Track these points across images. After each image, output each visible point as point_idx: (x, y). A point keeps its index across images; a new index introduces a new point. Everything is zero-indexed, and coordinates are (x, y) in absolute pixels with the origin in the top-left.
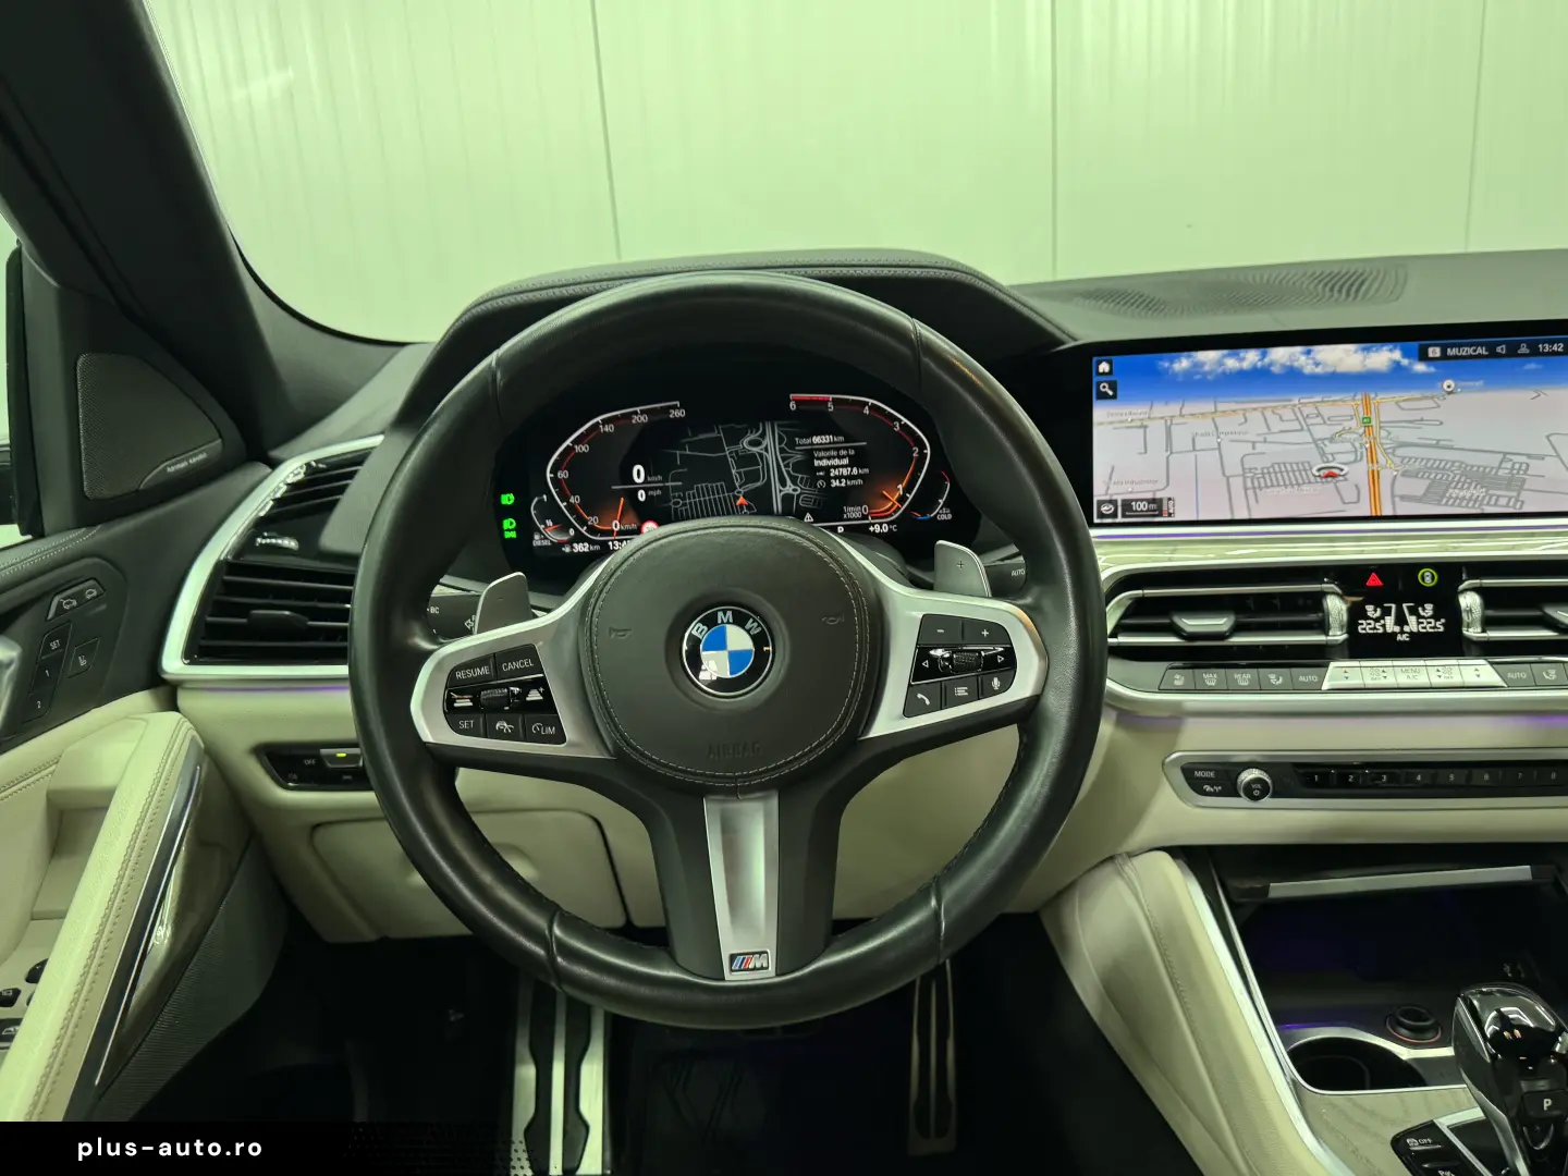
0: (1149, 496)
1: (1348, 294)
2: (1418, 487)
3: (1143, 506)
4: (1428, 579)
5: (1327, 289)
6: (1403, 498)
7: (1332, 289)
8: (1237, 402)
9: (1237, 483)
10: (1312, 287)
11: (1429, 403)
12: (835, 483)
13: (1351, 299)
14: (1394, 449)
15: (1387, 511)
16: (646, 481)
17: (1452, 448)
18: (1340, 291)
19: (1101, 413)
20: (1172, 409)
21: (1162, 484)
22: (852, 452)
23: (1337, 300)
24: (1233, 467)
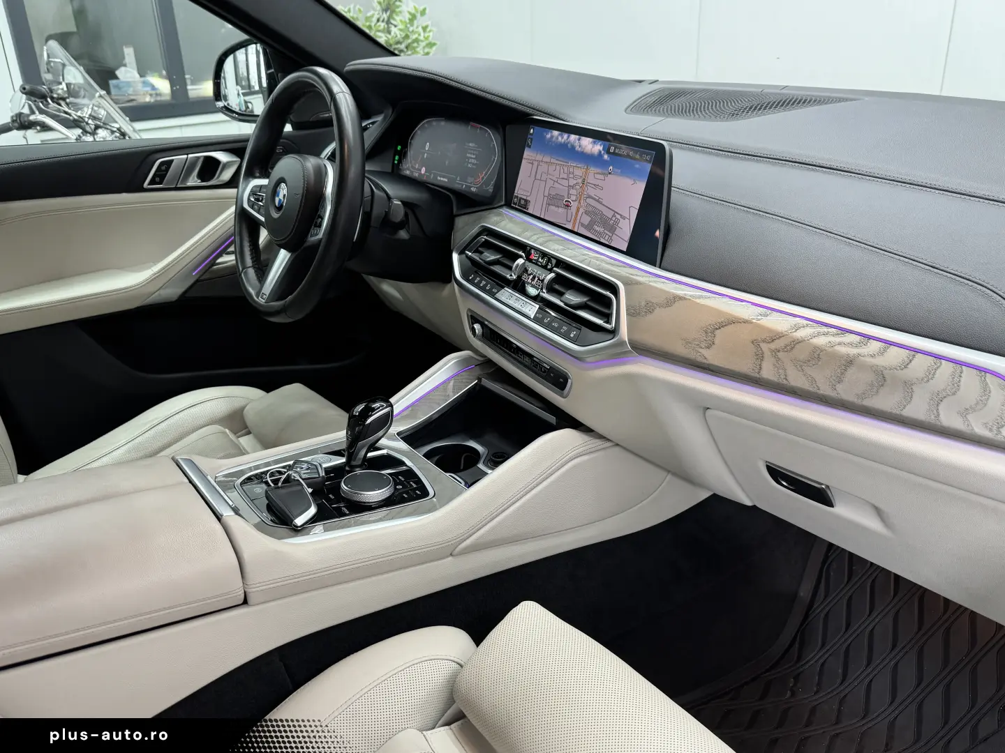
0: (525, 198)
2: (586, 220)
3: (523, 202)
6: (582, 224)
8: (557, 160)
9: (546, 198)
11: (601, 177)
12: (469, 165)
14: (587, 198)
15: (576, 230)
16: (428, 150)
17: (601, 203)
19: (527, 153)
20: (539, 157)
21: (529, 194)
22: (477, 153)
24: (546, 194)
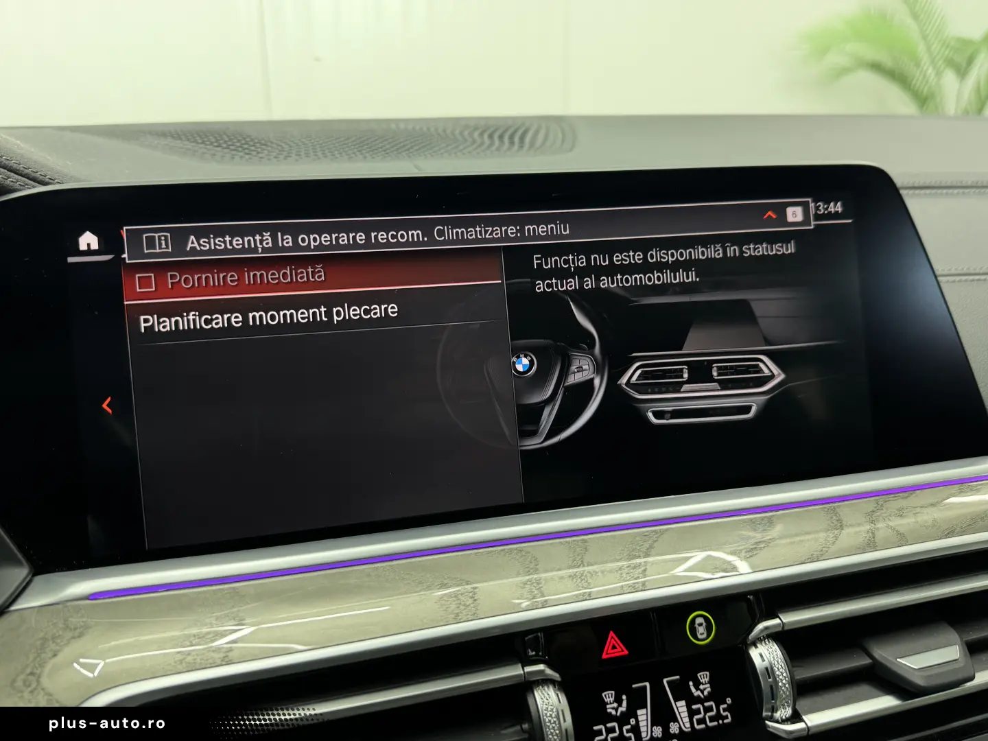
1: (512, 143)
4: (701, 630)
5: (486, 136)
7: (491, 136)
10: (466, 133)
13: (516, 147)
18: (501, 137)
23: (498, 149)
